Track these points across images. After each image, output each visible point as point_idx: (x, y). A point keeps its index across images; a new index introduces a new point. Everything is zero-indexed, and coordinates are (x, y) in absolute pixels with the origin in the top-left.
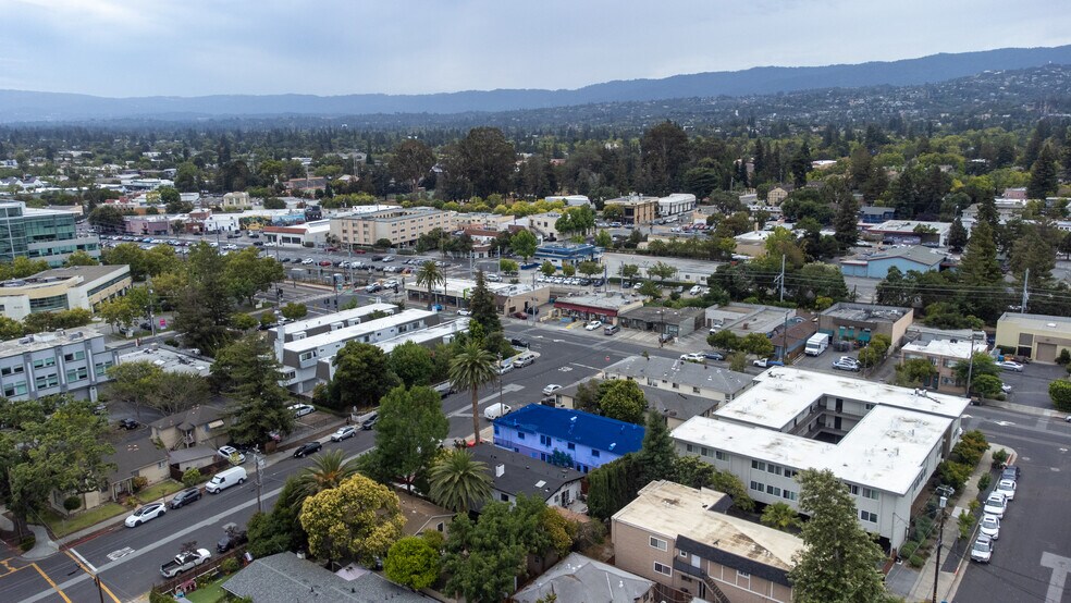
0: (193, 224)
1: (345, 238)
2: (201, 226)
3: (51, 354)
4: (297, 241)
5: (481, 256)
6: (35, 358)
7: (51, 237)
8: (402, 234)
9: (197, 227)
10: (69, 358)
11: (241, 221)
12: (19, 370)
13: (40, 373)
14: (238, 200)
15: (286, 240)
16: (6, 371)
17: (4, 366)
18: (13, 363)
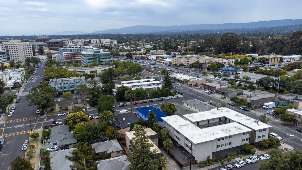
0: (146, 57)
1: (173, 63)
2: (147, 58)
3: (73, 81)
4: (163, 63)
5: (205, 70)
6: (70, 81)
7: (105, 58)
8: (188, 63)
9: (146, 58)
10: (77, 82)
11: (157, 57)
12: (67, 84)
13: (71, 85)
14: (160, 52)
15: (161, 62)
16: (64, 84)
17: (64, 82)
18: (66, 82)
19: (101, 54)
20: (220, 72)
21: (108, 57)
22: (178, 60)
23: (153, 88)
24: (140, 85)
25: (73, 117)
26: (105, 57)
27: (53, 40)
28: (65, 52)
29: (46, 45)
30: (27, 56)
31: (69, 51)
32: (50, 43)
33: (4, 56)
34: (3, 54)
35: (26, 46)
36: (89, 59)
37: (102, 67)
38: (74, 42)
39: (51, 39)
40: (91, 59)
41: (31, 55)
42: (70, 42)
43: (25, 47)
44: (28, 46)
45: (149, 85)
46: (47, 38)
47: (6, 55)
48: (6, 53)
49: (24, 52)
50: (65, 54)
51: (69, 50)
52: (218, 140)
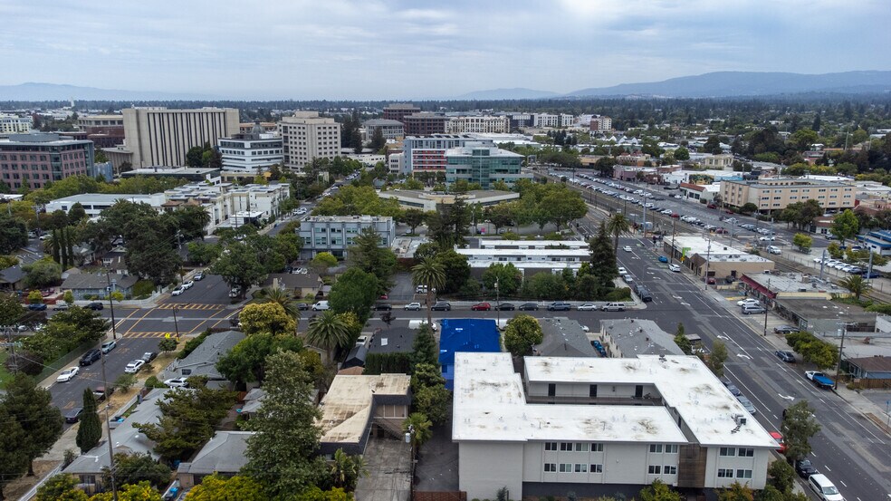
0: (655, 176)
1: (726, 199)
2: (659, 178)
4: (697, 196)
7: (506, 171)
8: (777, 202)
9: (655, 178)
11: (691, 177)
12: (339, 231)
13: (349, 235)
14: (716, 161)
15: (691, 195)
16: (333, 230)
17: (332, 226)
18: (337, 227)
19: (491, 158)
20: (869, 245)
21: (514, 167)
22: (740, 189)
23: (550, 269)
24: (525, 256)
25: (252, 313)
26: (504, 167)
27: (425, 114)
28: (416, 147)
29: (400, 127)
30: (326, 153)
31: (427, 145)
32: (413, 122)
33: (277, 152)
34: (276, 146)
35: (325, 128)
36: (458, 171)
37: (474, 196)
38: (482, 121)
39: (416, 111)
40: (464, 171)
41: (336, 152)
42: (472, 121)
43: (322, 131)
44: (330, 128)
45: (554, 260)
46: (410, 107)
47: (282, 149)
48: (284, 144)
49: (320, 143)
50: (415, 152)
51: (427, 142)
52: (548, 448)
